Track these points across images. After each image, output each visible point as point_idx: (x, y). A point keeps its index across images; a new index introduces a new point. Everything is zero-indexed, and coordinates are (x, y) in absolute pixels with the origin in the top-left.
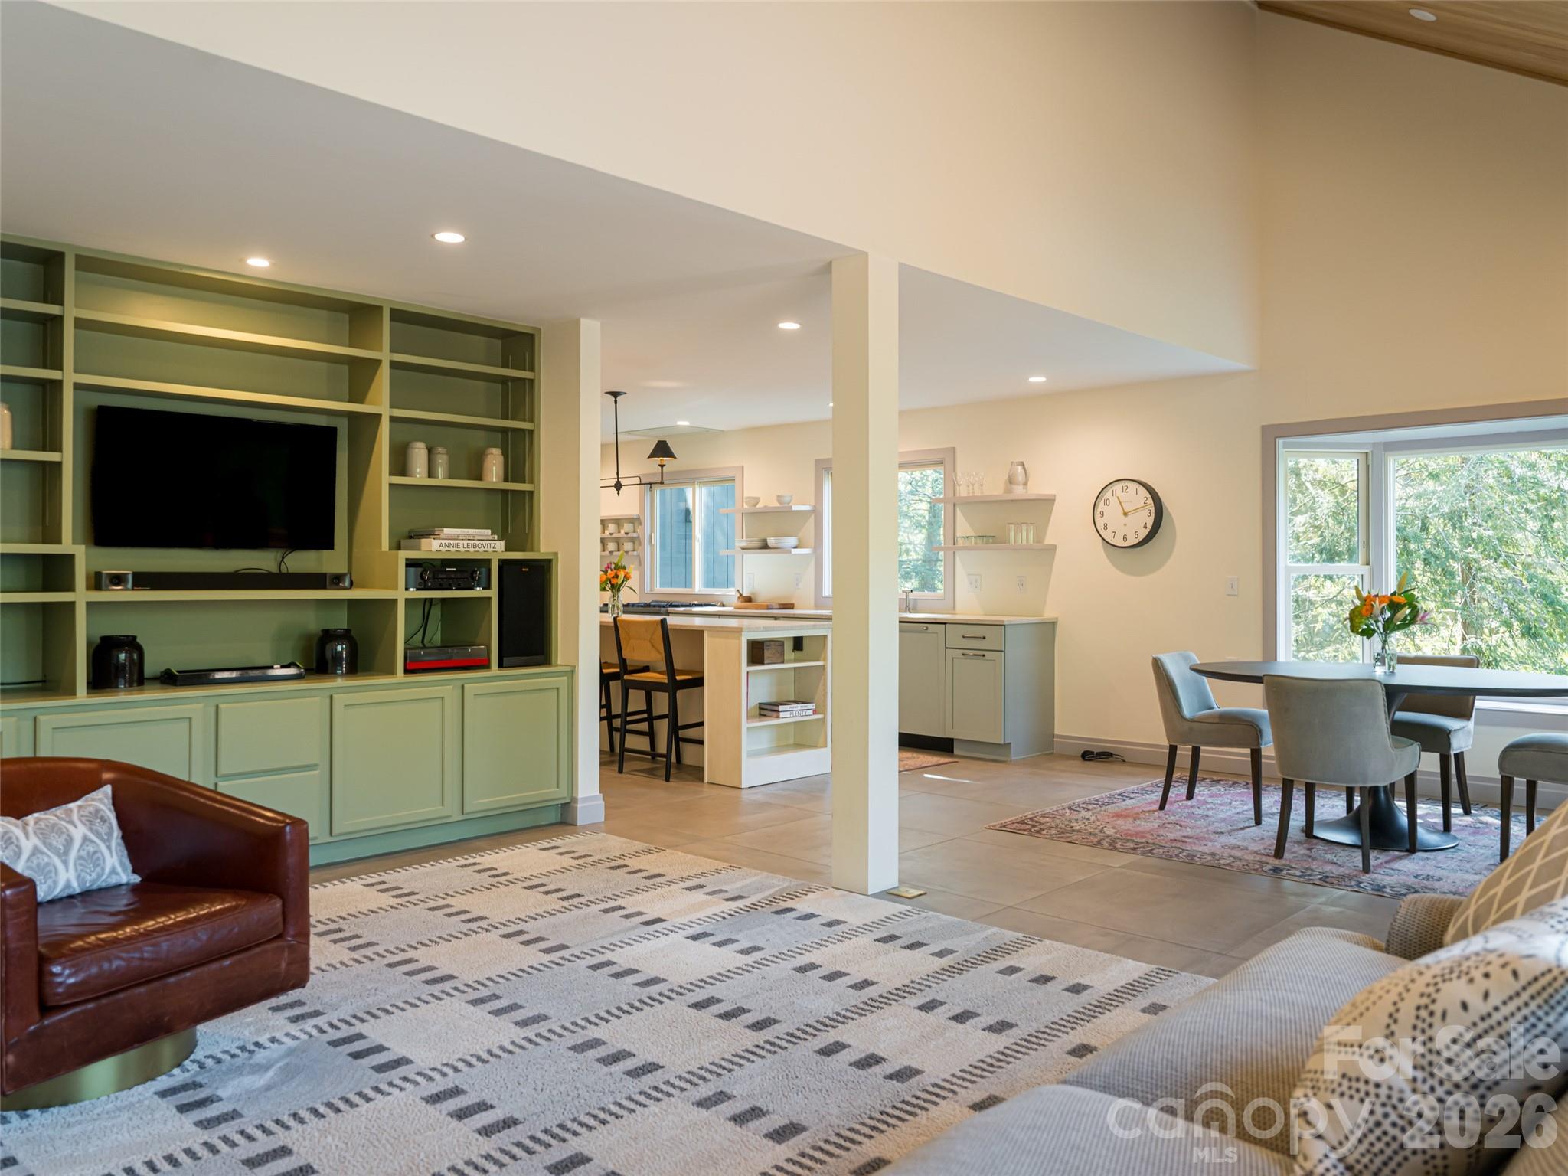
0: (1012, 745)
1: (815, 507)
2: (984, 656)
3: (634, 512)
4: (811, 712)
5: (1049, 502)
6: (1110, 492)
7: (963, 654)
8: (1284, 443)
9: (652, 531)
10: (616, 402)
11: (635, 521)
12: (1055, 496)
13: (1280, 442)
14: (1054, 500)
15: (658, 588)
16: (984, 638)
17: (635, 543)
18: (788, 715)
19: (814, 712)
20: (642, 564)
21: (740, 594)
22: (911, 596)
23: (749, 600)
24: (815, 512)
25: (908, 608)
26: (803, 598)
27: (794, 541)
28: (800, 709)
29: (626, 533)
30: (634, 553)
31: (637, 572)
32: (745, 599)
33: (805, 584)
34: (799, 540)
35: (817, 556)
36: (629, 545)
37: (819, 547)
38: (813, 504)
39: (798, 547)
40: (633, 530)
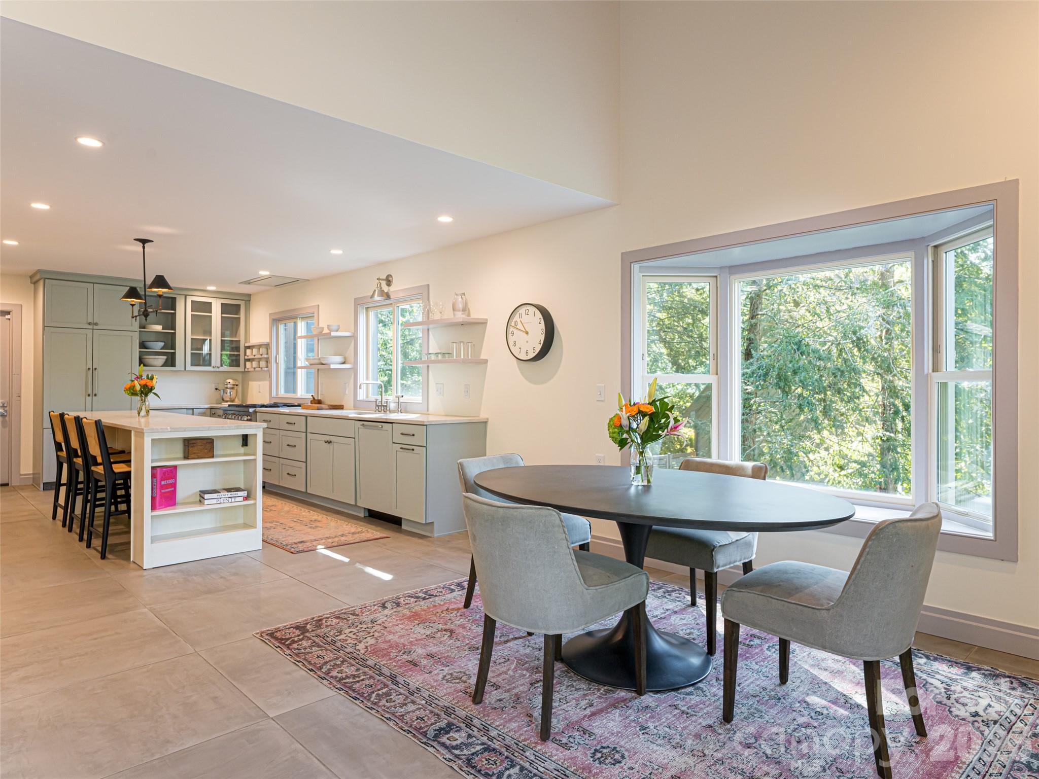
0: (435, 524)
1: (354, 333)
2: (413, 450)
3: (266, 340)
4: (241, 499)
5: (484, 323)
6: (518, 315)
7: (401, 448)
8: (640, 267)
9: (277, 353)
10: (144, 248)
11: (267, 346)
12: (487, 320)
13: (636, 267)
14: (487, 323)
15: (282, 392)
16: (413, 435)
17: (267, 362)
18: (214, 501)
19: (246, 499)
20: (270, 376)
21: (314, 398)
22: (402, 400)
23: (319, 402)
24: (354, 337)
25: (400, 410)
26: (348, 401)
27: (339, 359)
28: (229, 496)
29: (261, 355)
30: (266, 369)
31: (267, 383)
32: (316, 402)
33: (349, 391)
34: (345, 358)
35: (355, 370)
36: (263, 364)
37: (356, 363)
38: (353, 331)
39: (344, 363)
40: (266, 352)
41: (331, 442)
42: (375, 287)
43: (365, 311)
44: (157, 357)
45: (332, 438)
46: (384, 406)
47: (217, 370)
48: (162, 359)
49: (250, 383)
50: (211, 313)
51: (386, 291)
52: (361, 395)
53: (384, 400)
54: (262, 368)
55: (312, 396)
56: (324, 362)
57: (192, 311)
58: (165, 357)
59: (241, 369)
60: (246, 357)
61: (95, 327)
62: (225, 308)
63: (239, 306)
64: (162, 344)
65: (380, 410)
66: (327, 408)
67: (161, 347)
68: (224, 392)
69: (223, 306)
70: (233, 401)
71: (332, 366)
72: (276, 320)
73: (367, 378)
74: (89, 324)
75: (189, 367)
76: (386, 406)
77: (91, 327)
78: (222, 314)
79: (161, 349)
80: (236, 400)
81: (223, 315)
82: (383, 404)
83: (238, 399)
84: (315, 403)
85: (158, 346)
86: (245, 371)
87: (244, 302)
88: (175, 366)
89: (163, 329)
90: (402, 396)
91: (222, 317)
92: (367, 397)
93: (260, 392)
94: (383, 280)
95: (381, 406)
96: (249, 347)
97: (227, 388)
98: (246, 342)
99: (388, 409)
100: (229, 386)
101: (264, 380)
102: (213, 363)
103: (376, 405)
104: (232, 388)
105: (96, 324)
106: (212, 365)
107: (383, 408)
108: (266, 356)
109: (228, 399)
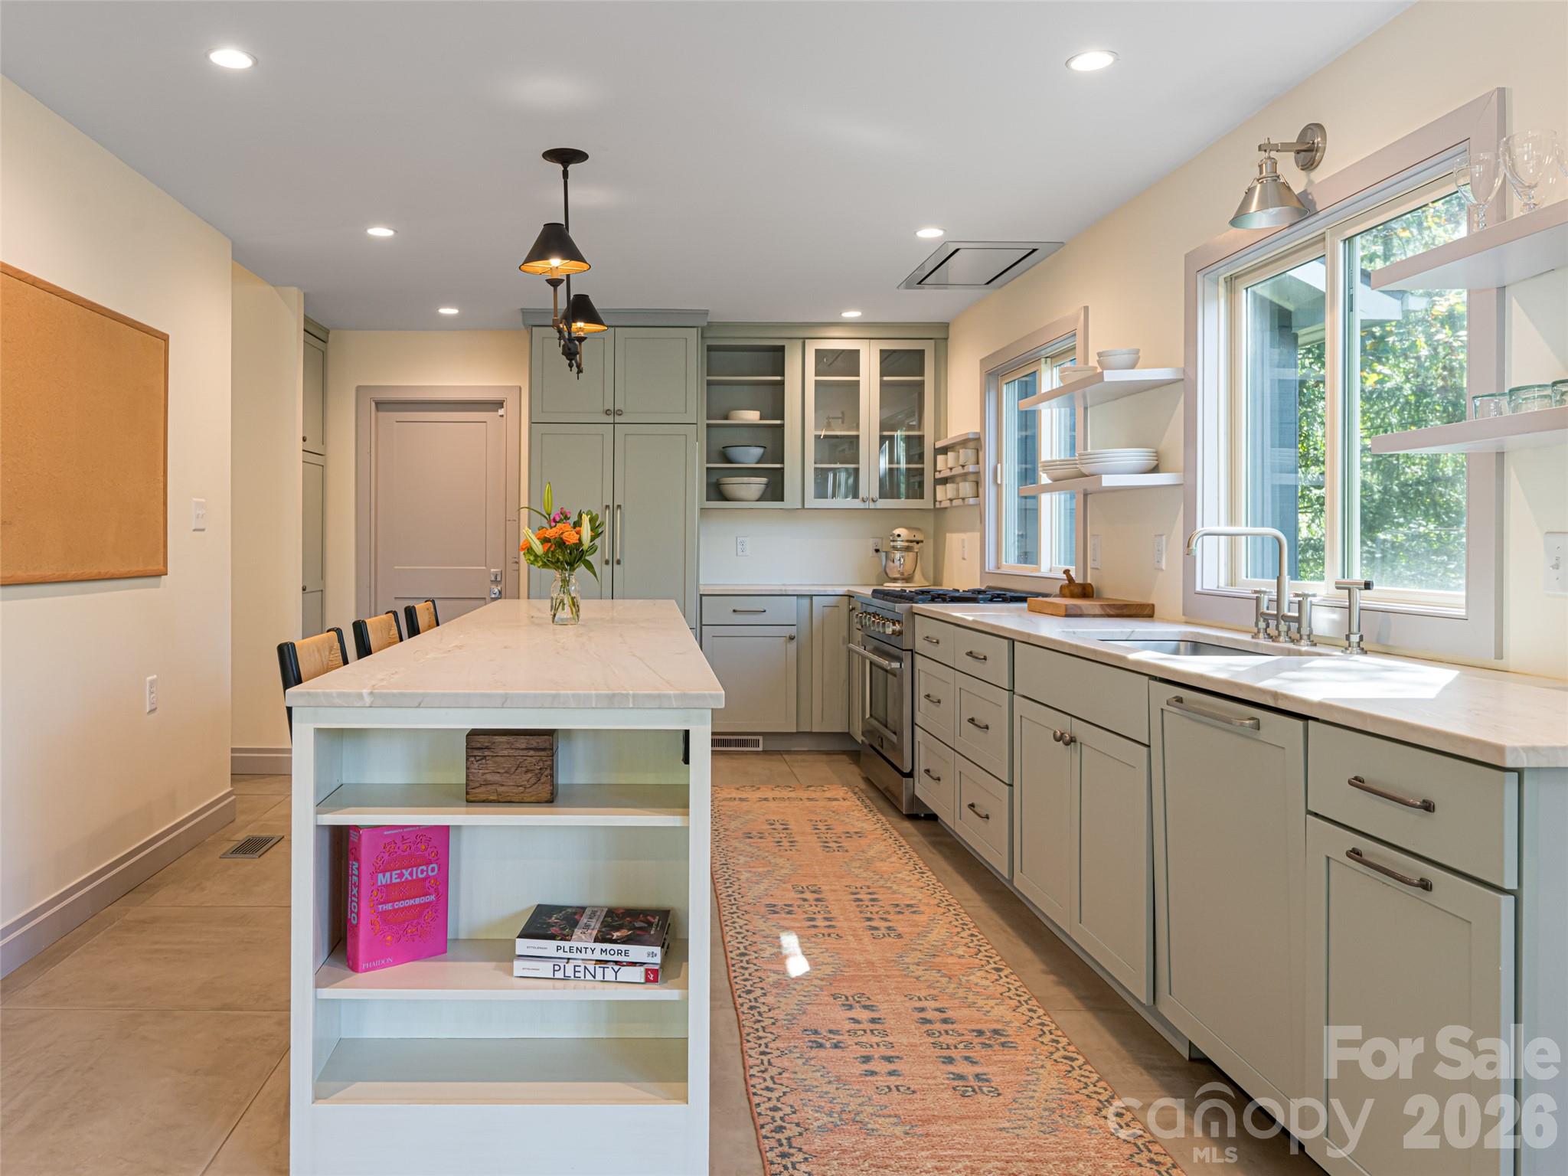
1: (1182, 370)
3: (975, 428)
4: (638, 974)
7: (1355, 854)
9: (999, 460)
10: (565, 172)
11: (977, 443)
15: (1010, 561)
17: (977, 483)
18: (545, 969)
19: (653, 976)
20: (982, 520)
21: (1070, 579)
22: (1363, 598)
23: (1085, 592)
24: (1185, 385)
25: (1355, 638)
26: (1167, 595)
27: (1135, 456)
28: (598, 956)
29: (963, 466)
30: (972, 501)
31: (977, 535)
32: (1077, 590)
33: (1171, 561)
34: (1158, 455)
35: (1186, 494)
36: (966, 488)
37: (1190, 467)
38: (1182, 365)
39: (1155, 470)
40: (973, 459)
41: (1073, 740)
42: (1249, 175)
43: (1222, 290)
44: (746, 479)
45: (1079, 729)
46: (1286, 618)
47: (872, 506)
48: (757, 484)
49: (948, 535)
50: (858, 375)
51: (1297, 190)
52: (1211, 575)
53: (1288, 596)
54: (963, 499)
55: (1067, 572)
56: (1085, 470)
57: (817, 375)
58: (764, 480)
59: (926, 503)
60: (938, 475)
61: (618, 419)
62: (889, 361)
63: (921, 353)
64: (759, 451)
65: (1272, 631)
66: (1098, 611)
67: (756, 461)
68: (887, 558)
69: (886, 356)
70: (908, 579)
71: (1108, 481)
72: (995, 373)
73: (1232, 519)
74: (607, 412)
75: (812, 502)
76: (1298, 620)
77: (610, 419)
78: (882, 375)
79: (757, 463)
80: (918, 576)
81: (885, 378)
82: (1286, 612)
83: (924, 575)
84: (1073, 596)
85: (750, 456)
86: (935, 509)
87: (932, 342)
88: (782, 499)
89: (761, 418)
90: (1368, 586)
91: (883, 384)
92: (1232, 582)
93: (964, 559)
94: (1285, 147)
95: (1276, 617)
96: (944, 450)
97: (895, 548)
98: (937, 439)
99: (1305, 631)
100: (899, 544)
101: (972, 530)
102: (863, 492)
103: (1259, 614)
104: (908, 549)
105: (619, 413)
106: (861, 495)
107: (1283, 627)
108: (971, 468)
109: (897, 576)
